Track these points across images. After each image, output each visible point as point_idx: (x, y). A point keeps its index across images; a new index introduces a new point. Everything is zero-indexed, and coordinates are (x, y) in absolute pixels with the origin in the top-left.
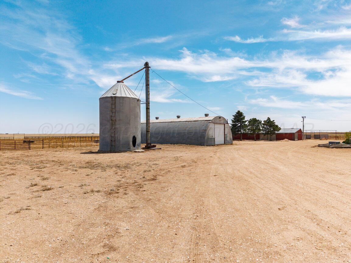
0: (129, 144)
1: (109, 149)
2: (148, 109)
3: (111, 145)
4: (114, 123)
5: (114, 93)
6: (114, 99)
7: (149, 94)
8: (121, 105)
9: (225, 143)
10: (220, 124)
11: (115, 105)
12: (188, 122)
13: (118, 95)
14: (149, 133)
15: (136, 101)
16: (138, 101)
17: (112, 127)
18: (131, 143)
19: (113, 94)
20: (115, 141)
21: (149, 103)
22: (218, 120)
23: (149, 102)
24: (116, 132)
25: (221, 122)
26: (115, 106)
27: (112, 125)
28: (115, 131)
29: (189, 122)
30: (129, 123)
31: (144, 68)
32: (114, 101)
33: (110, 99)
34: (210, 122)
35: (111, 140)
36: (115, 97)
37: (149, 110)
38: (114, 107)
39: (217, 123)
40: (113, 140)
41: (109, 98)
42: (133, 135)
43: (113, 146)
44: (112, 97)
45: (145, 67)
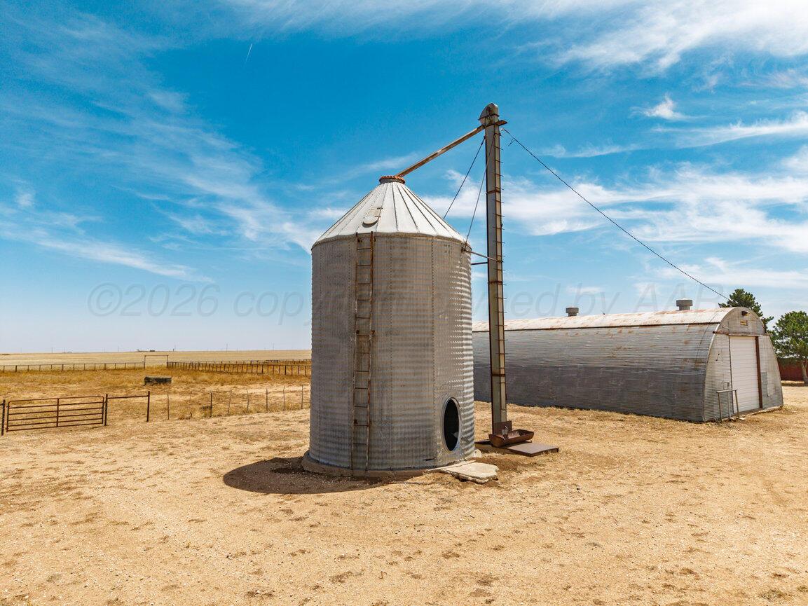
0: (429, 440)
1: (347, 459)
2: (495, 283)
3: (356, 445)
4: (365, 345)
5: (369, 220)
6: (366, 243)
7: (498, 226)
8: (397, 267)
9: (761, 406)
10: (745, 335)
11: (372, 271)
12: (619, 329)
13: (385, 227)
14: (503, 380)
15: (457, 250)
16: (463, 250)
17: (359, 364)
18: (439, 434)
19: (365, 225)
20: (369, 426)
21: (501, 262)
22: (738, 323)
23: (499, 258)
24: (374, 384)
25: (745, 329)
26: (372, 276)
27: (359, 353)
28: (369, 382)
29: (624, 330)
30: (427, 345)
31: (479, 129)
32: (368, 254)
33: (353, 246)
34: (712, 328)
35: (356, 421)
36: (373, 237)
37: (499, 287)
38: (367, 278)
39: (736, 334)
40: (363, 419)
41: (346, 244)
42: (447, 399)
43: (362, 448)
44: (358, 238)
45: (484, 126)
